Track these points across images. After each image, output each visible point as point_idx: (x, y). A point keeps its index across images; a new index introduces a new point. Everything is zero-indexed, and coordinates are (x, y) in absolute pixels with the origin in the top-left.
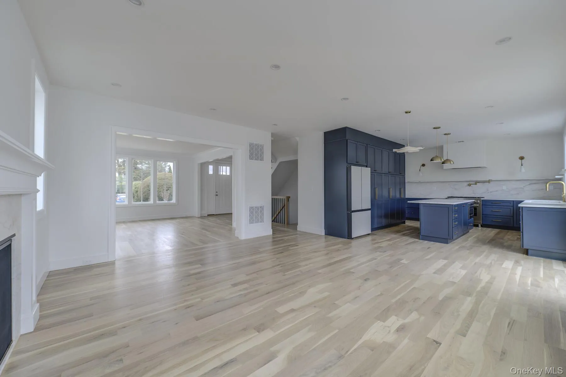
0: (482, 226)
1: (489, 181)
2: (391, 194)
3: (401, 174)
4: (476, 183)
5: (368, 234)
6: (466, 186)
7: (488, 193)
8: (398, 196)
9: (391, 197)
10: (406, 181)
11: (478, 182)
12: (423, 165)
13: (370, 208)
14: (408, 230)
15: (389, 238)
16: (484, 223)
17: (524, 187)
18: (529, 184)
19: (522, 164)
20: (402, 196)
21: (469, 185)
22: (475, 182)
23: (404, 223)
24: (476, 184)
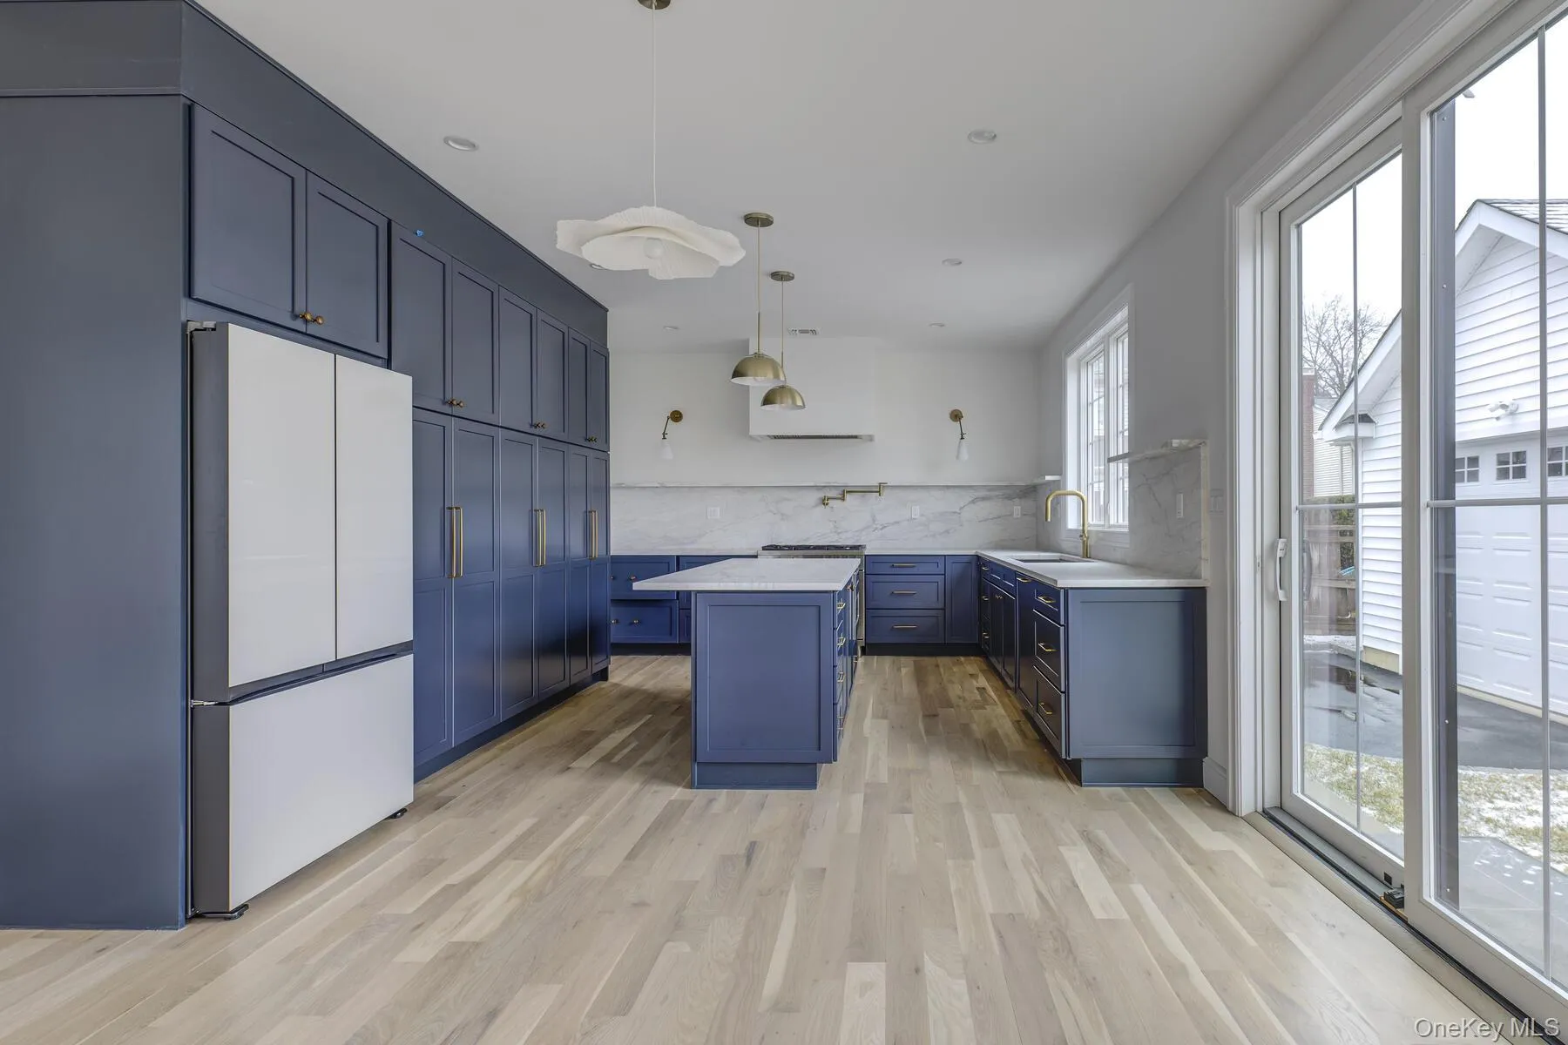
0: (864, 652)
1: (879, 489)
2: (544, 539)
3: (593, 444)
4: (844, 492)
5: (394, 816)
6: (816, 506)
7: (876, 529)
8: (576, 547)
9: (543, 558)
10: (613, 481)
11: (848, 492)
12: (676, 416)
13: (408, 635)
14: (621, 722)
15: (526, 824)
16: (873, 640)
17: (961, 508)
18: (971, 500)
19: (962, 434)
20: (597, 550)
21: (824, 502)
22: (840, 491)
23: (603, 675)
24: (843, 499)
